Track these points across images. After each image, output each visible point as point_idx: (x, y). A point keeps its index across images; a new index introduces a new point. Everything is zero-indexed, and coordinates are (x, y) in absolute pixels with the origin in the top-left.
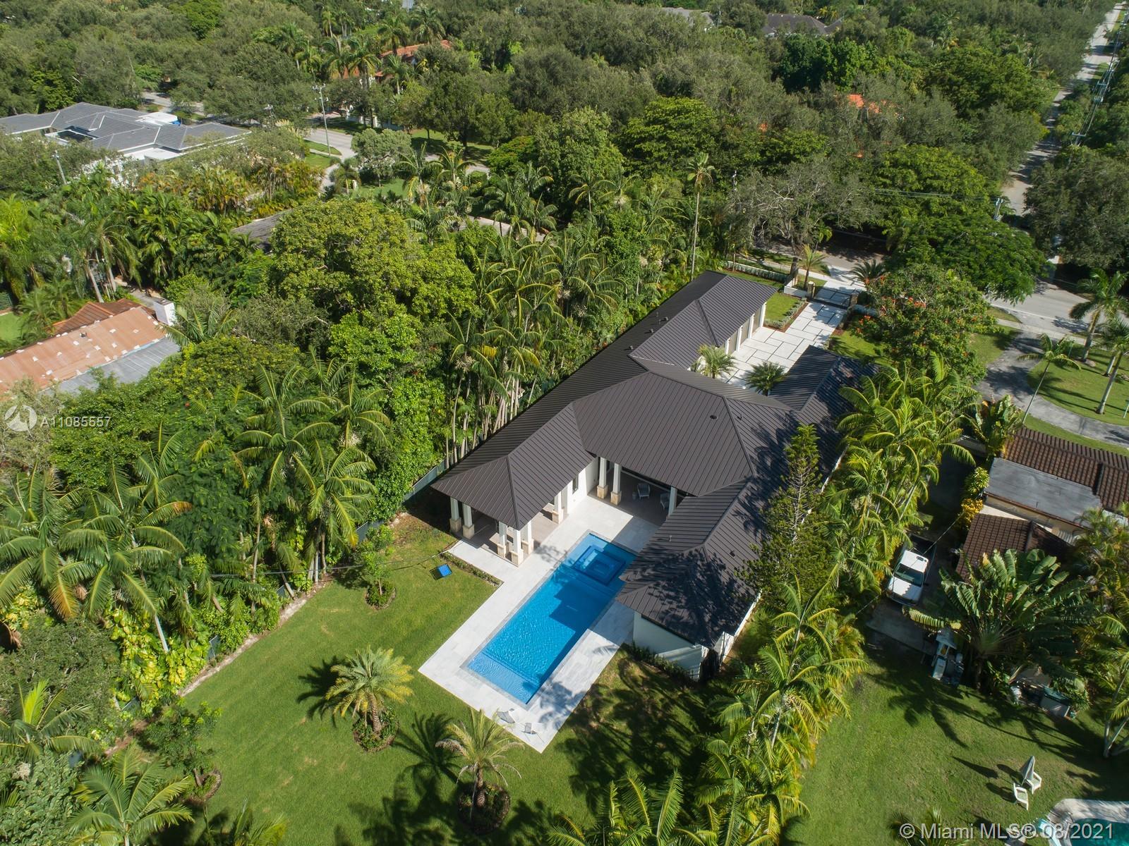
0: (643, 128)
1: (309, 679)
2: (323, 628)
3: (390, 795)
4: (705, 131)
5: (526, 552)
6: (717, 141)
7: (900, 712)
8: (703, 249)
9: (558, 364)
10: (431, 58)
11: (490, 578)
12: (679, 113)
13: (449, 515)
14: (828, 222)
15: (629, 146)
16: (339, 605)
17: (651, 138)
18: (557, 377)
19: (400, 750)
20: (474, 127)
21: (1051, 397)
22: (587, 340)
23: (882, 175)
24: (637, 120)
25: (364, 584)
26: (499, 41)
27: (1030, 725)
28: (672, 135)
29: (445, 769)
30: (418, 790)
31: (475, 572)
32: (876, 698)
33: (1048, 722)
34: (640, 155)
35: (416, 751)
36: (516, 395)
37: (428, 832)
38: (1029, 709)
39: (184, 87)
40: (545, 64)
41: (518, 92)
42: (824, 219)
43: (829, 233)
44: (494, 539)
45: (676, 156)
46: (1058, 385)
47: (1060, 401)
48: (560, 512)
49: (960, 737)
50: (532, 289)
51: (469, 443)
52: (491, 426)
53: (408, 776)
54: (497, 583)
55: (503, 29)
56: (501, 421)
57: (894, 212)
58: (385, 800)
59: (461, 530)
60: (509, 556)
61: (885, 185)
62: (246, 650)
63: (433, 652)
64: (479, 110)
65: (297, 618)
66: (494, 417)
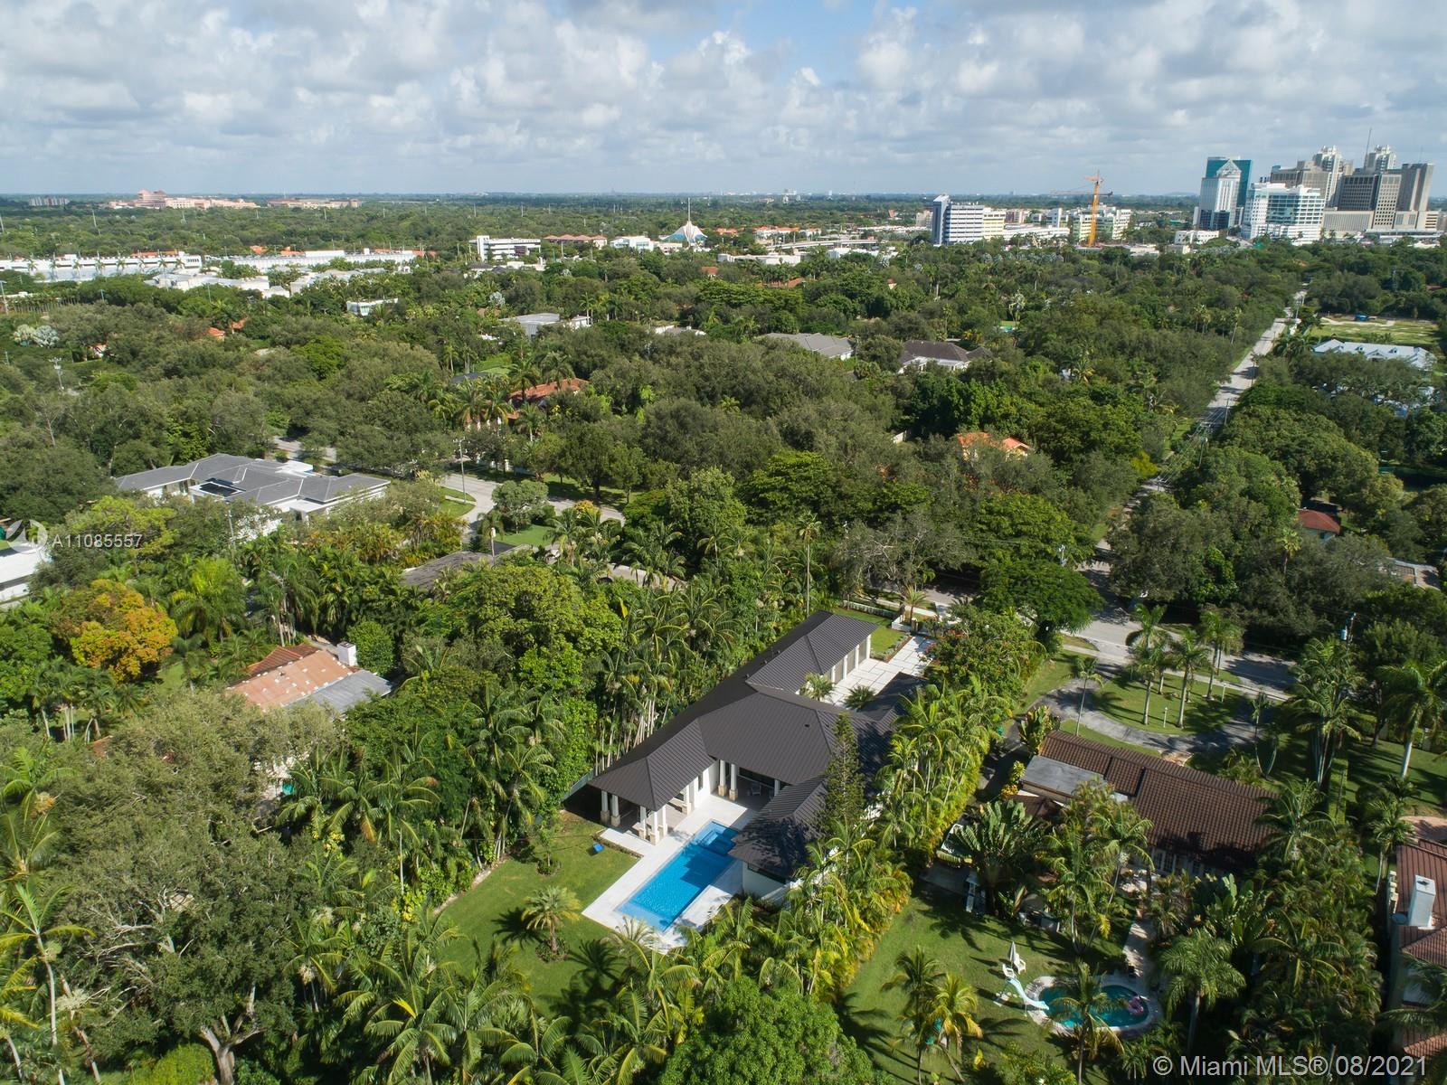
0: (766, 480)
1: (500, 922)
2: (506, 890)
3: (567, 988)
4: (823, 483)
5: (662, 834)
6: (834, 492)
7: (938, 932)
8: (819, 590)
9: (687, 691)
10: (563, 404)
11: (633, 854)
12: (799, 467)
13: (600, 808)
14: (932, 564)
15: (756, 495)
16: (517, 874)
17: (774, 488)
18: (686, 703)
19: (572, 962)
20: (607, 474)
21: (1107, 712)
22: (712, 671)
23: (980, 522)
24: (761, 472)
25: (535, 860)
26: (630, 386)
27: (1030, 938)
28: (794, 487)
29: (605, 972)
30: (587, 984)
31: (622, 850)
32: (922, 925)
33: (1045, 936)
34: (764, 503)
35: (583, 961)
36: (653, 718)
37: (596, 1007)
38: (1034, 929)
39: (315, 435)
40: (675, 415)
41: (649, 441)
42: (927, 562)
43: (933, 575)
44: (636, 826)
45: (797, 504)
46: (1115, 703)
47: (1114, 715)
48: (688, 805)
49: (979, 945)
50: (666, 630)
51: (614, 757)
52: (632, 743)
53: (579, 976)
54: (639, 856)
55: (633, 374)
56: (639, 739)
57: (990, 554)
58: (563, 990)
59: (610, 820)
60: (648, 838)
61: (982, 530)
62: (449, 904)
63: (592, 902)
64: (612, 460)
65: (486, 883)
66: (634, 736)
